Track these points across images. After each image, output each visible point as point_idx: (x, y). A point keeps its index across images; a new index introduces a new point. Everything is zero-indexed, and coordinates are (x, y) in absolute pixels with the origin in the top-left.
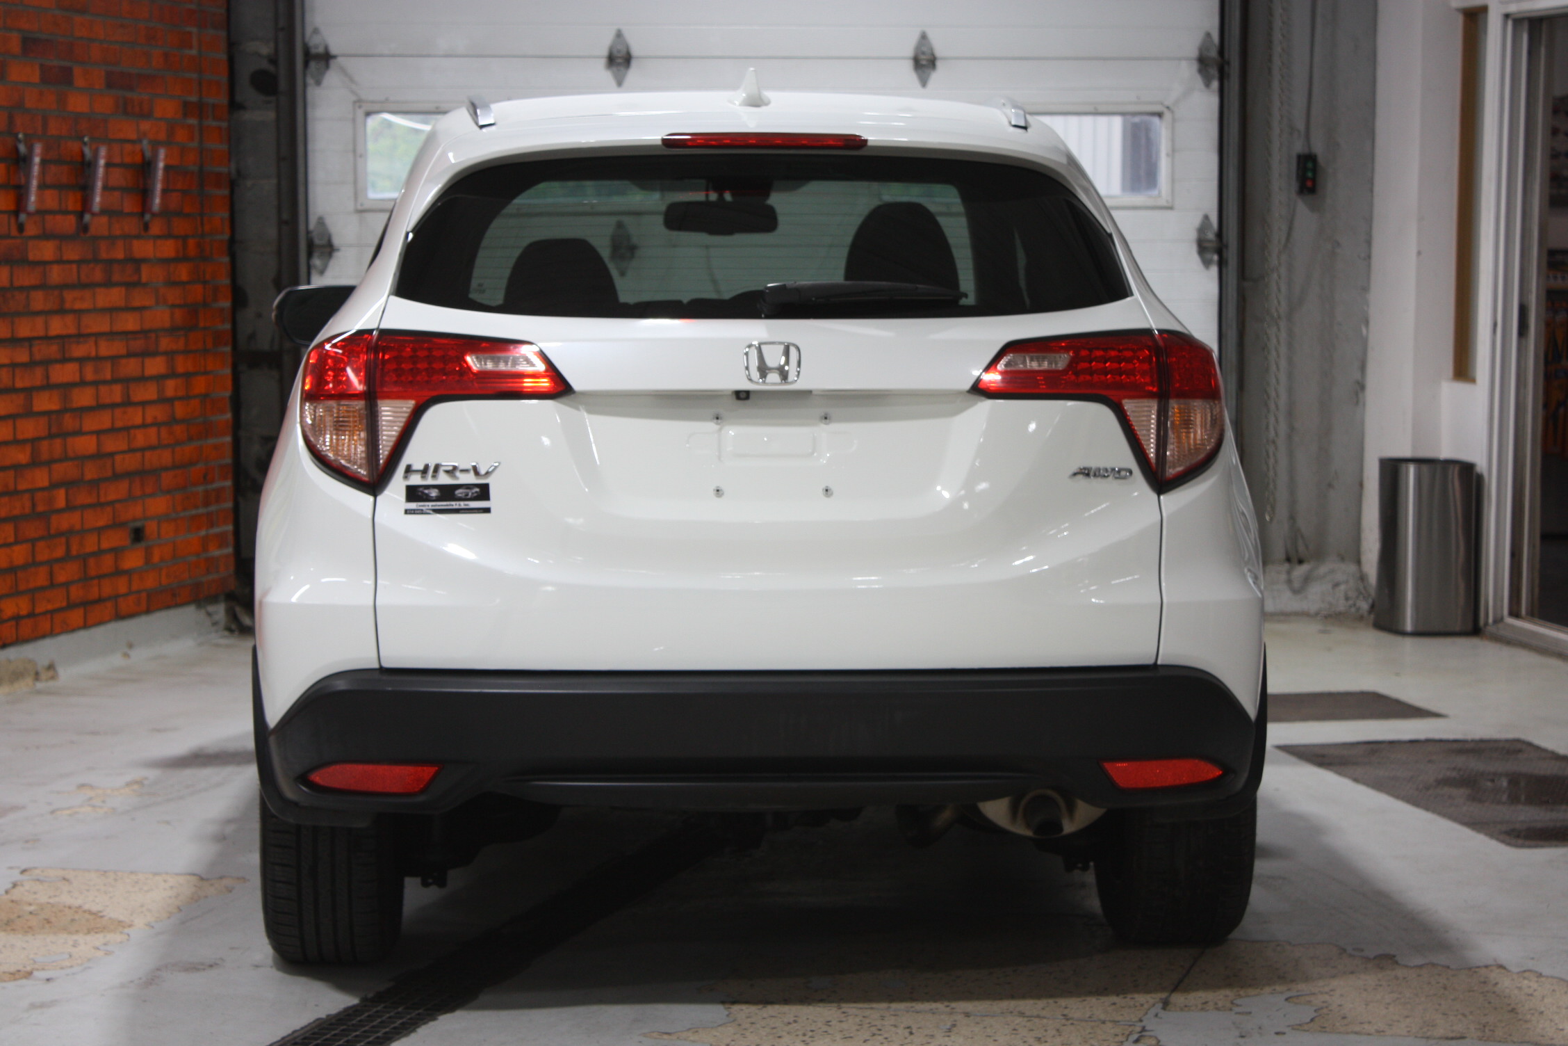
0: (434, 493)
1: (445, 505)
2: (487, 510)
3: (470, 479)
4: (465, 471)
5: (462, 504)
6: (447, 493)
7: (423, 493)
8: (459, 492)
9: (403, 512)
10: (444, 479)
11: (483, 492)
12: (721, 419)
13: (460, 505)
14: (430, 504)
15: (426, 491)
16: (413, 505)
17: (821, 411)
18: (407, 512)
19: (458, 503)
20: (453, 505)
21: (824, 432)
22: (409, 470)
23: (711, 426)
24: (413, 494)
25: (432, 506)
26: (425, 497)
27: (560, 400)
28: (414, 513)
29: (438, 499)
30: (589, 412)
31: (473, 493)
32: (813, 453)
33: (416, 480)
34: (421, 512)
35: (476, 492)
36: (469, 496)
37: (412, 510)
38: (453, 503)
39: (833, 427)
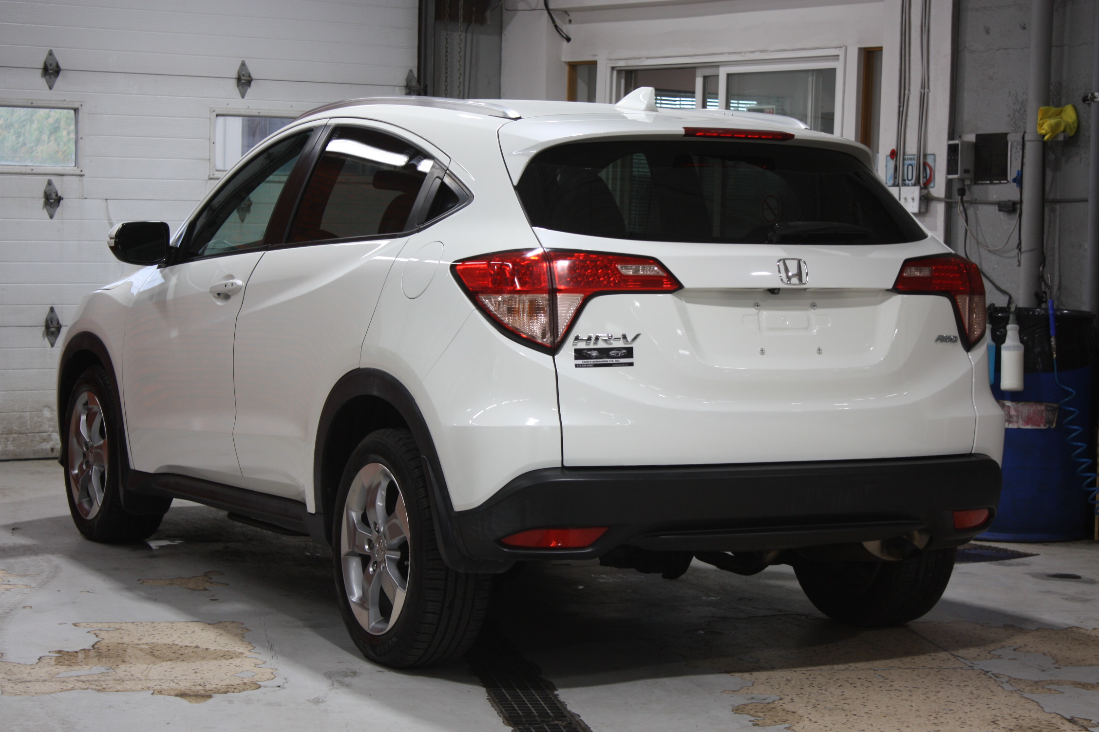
0: (594, 354)
1: (602, 361)
2: (631, 364)
3: (620, 344)
4: (618, 339)
5: (614, 361)
6: (604, 353)
7: (587, 353)
8: (612, 353)
9: (574, 366)
10: (601, 345)
11: (629, 352)
12: (759, 306)
13: (612, 361)
14: (592, 360)
15: (589, 353)
16: (580, 362)
17: (810, 301)
18: (576, 366)
19: (611, 360)
20: (608, 361)
21: (813, 313)
22: (577, 338)
23: (753, 311)
24: (580, 354)
25: (593, 362)
26: (588, 356)
27: (675, 293)
28: (582, 367)
29: (597, 358)
30: (687, 302)
31: (621, 353)
32: (808, 327)
33: (582, 345)
34: (587, 366)
35: (624, 353)
36: (619, 355)
37: (580, 364)
38: (608, 360)
39: (818, 311)
